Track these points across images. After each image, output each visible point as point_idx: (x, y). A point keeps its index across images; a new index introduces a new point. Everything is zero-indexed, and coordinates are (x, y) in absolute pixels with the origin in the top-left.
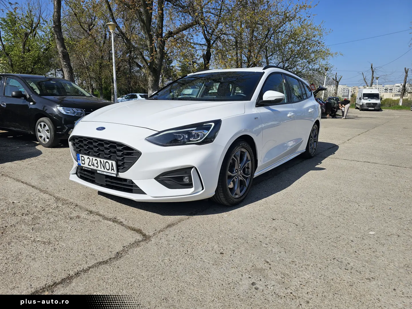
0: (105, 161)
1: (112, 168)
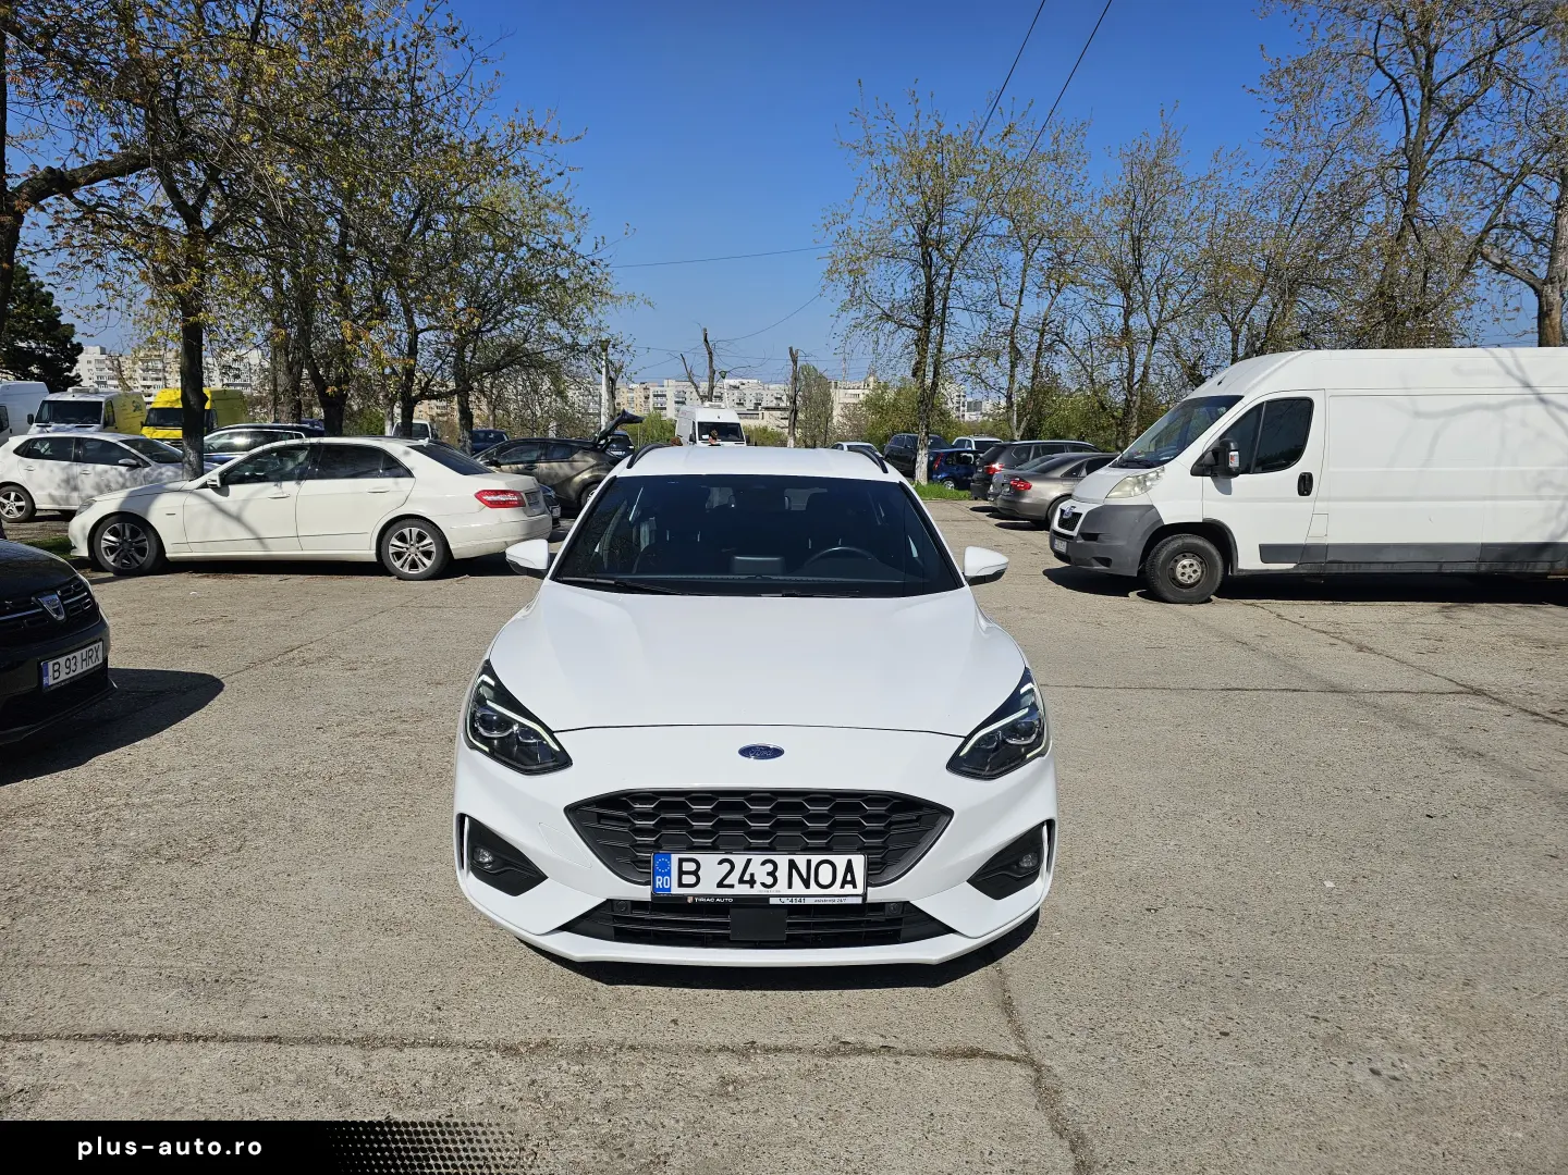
0: (815, 859)
1: (849, 878)
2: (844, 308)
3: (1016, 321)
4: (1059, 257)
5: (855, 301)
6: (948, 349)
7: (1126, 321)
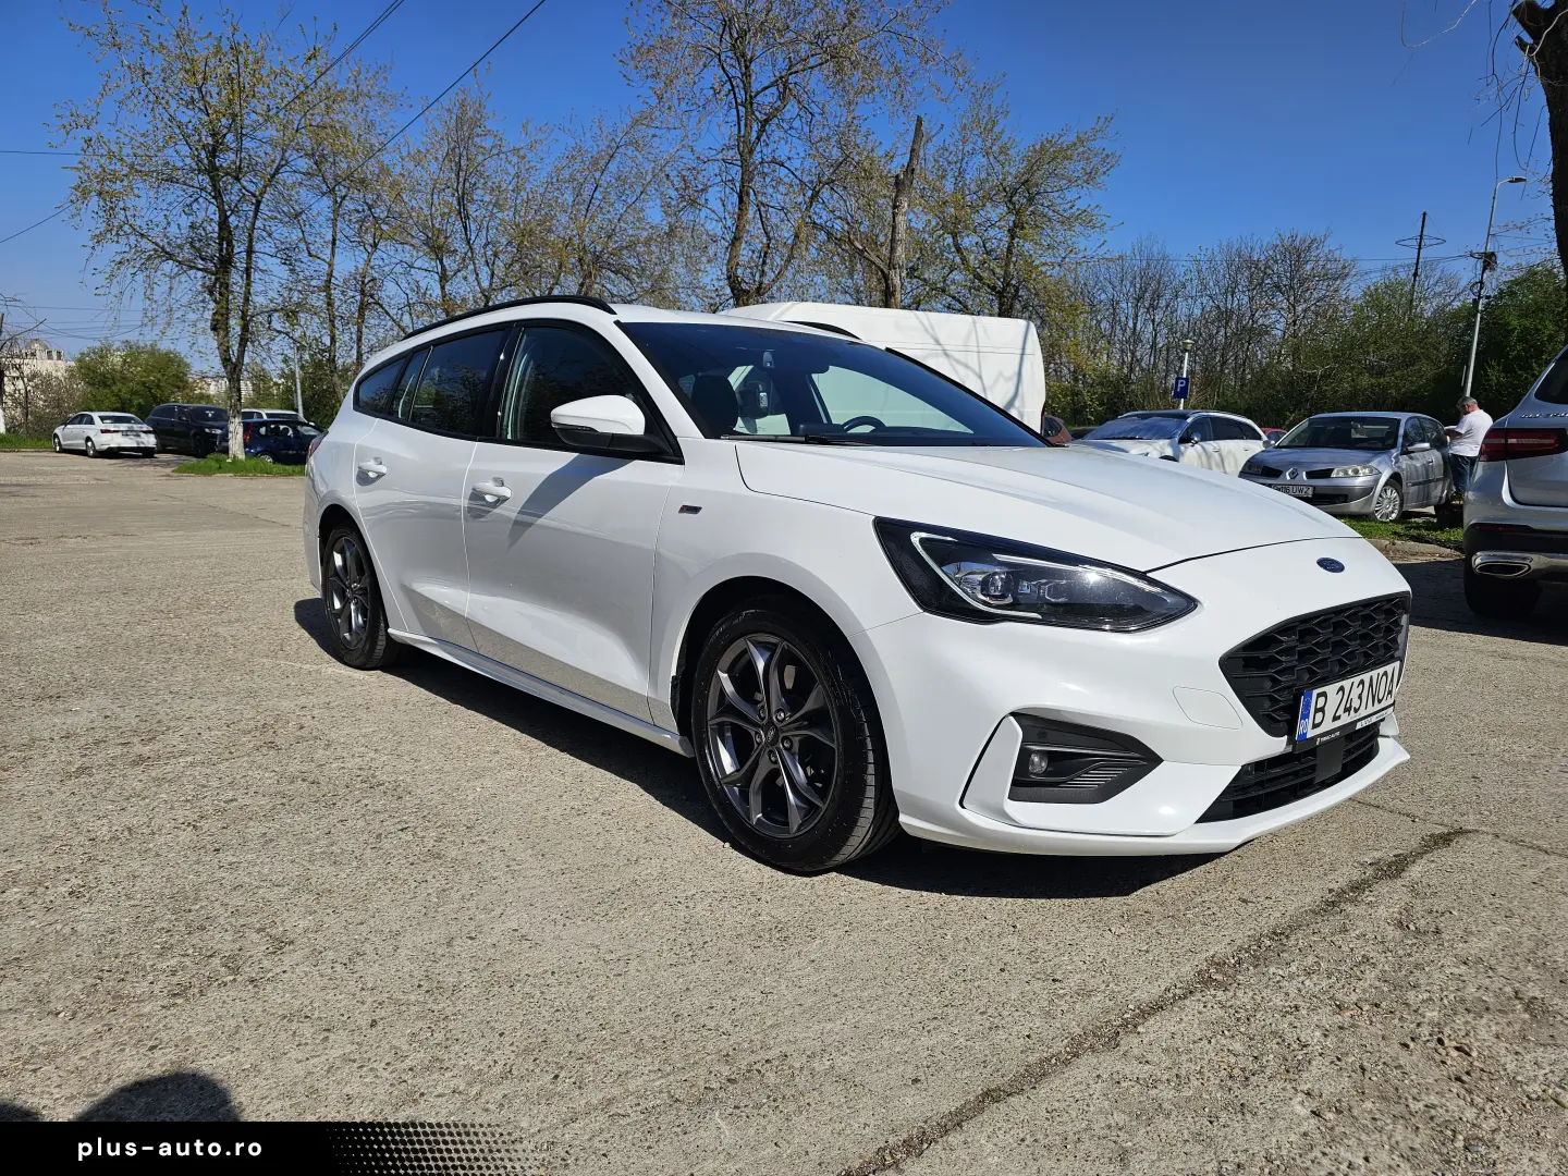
0: (1381, 671)
1: (1391, 688)
2: (99, 239)
3: (330, 275)
4: (370, 209)
5: (112, 231)
6: (259, 300)
7: (443, 288)
